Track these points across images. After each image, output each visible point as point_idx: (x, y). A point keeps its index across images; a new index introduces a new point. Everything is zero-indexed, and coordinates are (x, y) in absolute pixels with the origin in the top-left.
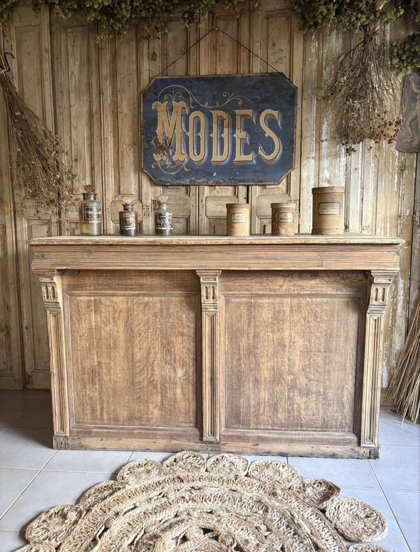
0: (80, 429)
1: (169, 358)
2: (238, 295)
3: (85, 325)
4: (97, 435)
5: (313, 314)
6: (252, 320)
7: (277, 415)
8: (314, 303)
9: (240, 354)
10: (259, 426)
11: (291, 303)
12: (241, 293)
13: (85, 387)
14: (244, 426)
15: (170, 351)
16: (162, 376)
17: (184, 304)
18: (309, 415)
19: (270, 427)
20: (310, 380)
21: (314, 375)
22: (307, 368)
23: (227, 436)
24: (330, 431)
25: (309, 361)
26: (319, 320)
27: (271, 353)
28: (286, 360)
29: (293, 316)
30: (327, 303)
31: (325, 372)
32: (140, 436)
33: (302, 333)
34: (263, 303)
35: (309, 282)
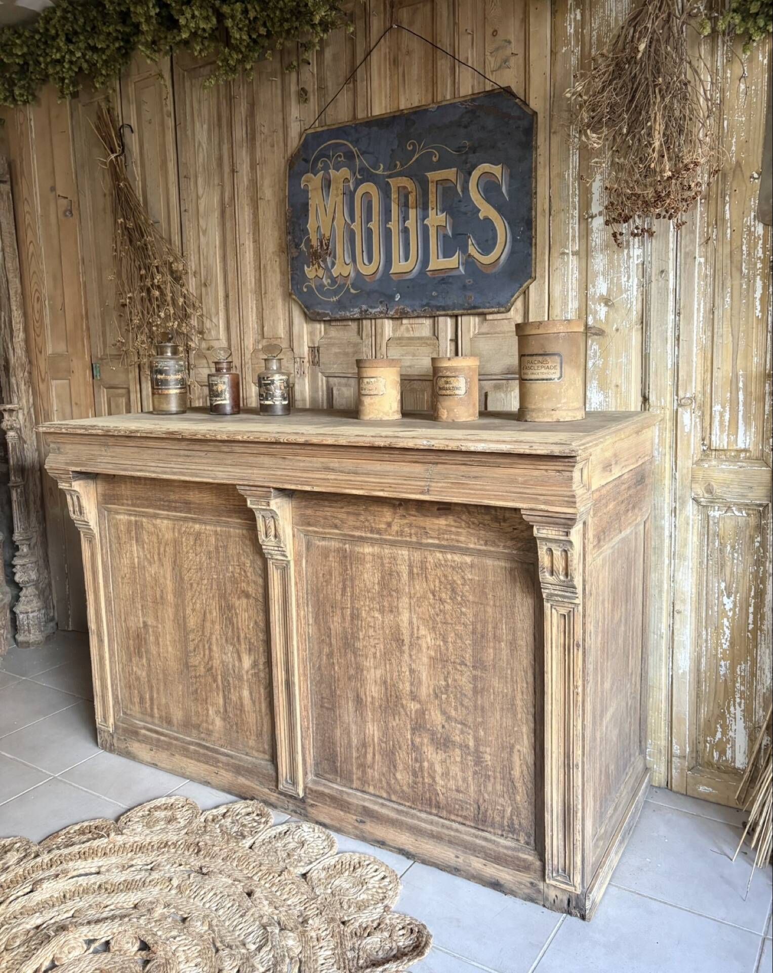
0: (125, 726)
1: (230, 633)
2: (322, 533)
3: (126, 561)
4: (145, 740)
5: (449, 586)
6: (348, 583)
7: (394, 775)
8: (449, 564)
9: (331, 645)
10: (366, 785)
11: (409, 559)
12: (327, 531)
13: (131, 660)
14: (344, 781)
15: (230, 620)
16: (223, 662)
17: (247, 542)
18: (451, 790)
19: (385, 795)
20: (449, 718)
21: (456, 709)
22: (442, 693)
23: (316, 791)
24: (490, 832)
25: (446, 680)
26: (459, 599)
27: (380, 651)
28: (405, 669)
29: (414, 585)
30: (472, 566)
31: (475, 707)
32: (197, 757)
33: (431, 622)
34: (364, 554)
35: (436, 521)
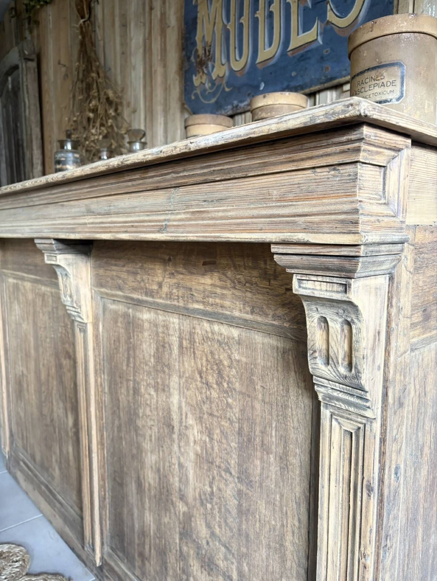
1: (61, 391)
2: (111, 295)
3: (13, 318)
4: (23, 471)
5: (215, 367)
6: (131, 353)
8: (216, 338)
9: (120, 418)
11: (180, 329)
12: (115, 292)
13: (18, 402)
15: (61, 378)
16: (58, 416)
20: (213, 534)
21: (220, 526)
22: (207, 501)
23: (110, 565)
25: (211, 487)
26: (225, 385)
27: (155, 435)
28: (175, 462)
29: (183, 361)
30: (239, 342)
32: (45, 497)
33: (198, 410)
34: (142, 320)
35: (202, 280)
